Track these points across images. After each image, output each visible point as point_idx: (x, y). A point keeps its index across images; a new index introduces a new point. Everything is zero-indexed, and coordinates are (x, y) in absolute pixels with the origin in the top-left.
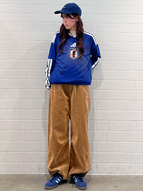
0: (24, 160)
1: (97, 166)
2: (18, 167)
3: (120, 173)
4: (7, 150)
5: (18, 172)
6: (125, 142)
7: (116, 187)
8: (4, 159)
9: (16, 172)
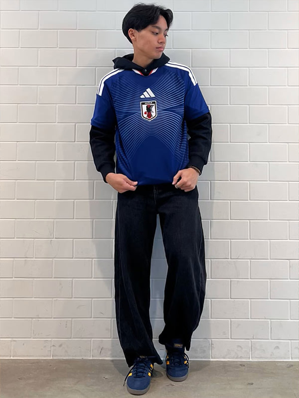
0: (71, 334)
1: (212, 344)
2: (60, 346)
3: (256, 358)
4: (38, 316)
5: (62, 356)
6: (267, 300)
7: (249, 384)
8: (32, 332)
9: (56, 356)
